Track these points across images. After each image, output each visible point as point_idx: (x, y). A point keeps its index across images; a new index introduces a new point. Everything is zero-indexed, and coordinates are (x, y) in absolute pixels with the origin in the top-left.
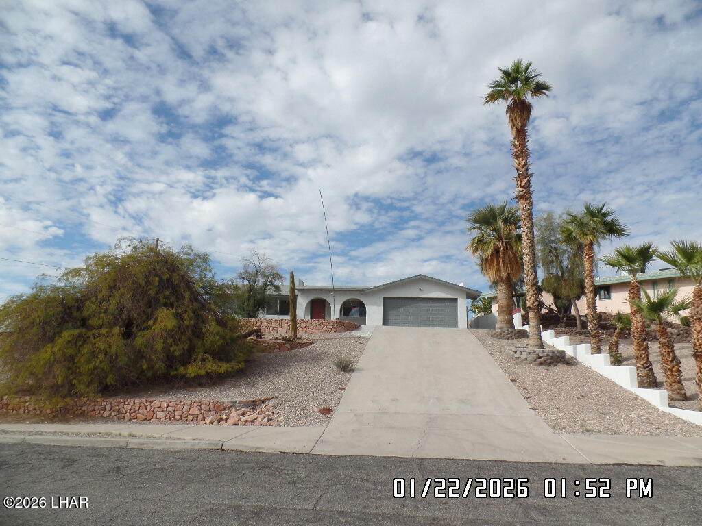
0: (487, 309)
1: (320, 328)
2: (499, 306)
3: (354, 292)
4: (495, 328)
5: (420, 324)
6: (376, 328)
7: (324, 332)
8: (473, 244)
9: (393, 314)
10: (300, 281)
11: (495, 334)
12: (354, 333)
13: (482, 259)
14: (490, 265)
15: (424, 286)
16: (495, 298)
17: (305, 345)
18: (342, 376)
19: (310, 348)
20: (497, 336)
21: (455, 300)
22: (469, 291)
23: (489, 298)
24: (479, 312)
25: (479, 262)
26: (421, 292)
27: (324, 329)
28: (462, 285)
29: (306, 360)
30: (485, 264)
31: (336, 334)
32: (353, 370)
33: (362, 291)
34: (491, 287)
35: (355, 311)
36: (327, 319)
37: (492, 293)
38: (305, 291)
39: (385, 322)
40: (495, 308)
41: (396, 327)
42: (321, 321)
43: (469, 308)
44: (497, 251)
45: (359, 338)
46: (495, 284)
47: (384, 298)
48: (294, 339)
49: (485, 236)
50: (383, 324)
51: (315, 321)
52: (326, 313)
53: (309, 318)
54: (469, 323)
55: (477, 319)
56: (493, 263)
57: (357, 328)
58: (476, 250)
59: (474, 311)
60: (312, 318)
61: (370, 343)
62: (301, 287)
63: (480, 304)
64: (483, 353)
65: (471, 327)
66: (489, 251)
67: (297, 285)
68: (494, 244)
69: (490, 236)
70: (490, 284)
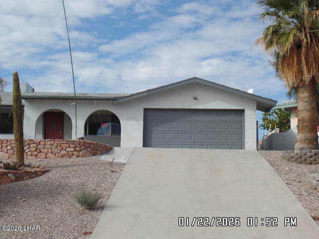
0: (284, 124)
1: (55, 151)
2: (299, 120)
3: (104, 101)
4: (293, 149)
5: (193, 145)
6: (134, 151)
7: (63, 156)
8: (266, 36)
9: (157, 132)
10: (28, 86)
11: (293, 157)
12: (105, 158)
13: (277, 55)
14: (289, 65)
15: (200, 94)
16: (295, 108)
17: (36, 174)
18: (88, 216)
19: (43, 178)
20: (296, 160)
21: (242, 111)
22: (260, 100)
23: (286, 109)
24: (272, 129)
25: (273, 60)
26: (195, 101)
27: (63, 152)
28: (250, 91)
29: (37, 196)
30: (283, 63)
31: (80, 159)
32: (102, 208)
33: (115, 100)
34: (289, 94)
35: (106, 127)
36: (66, 138)
37: (290, 102)
38: (35, 100)
39: (146, 143)
40: (294, 122)
41: (162, 149)
42: (57, 141)
43: (261, 122)
44: (298, 45)
45: (111, 164)
46: (295, 90)
47: (146, 110)
48: (20, 166)
49: (282, 25)
50: (145, 145)
51: (49, 142)
52: (65, 131)
53: (40, 137)
54: (260, 143)
55: (271, 138)
56: (293, 61)
57: (108, 150)
58: (270, 44)
59: (266, 127)
60: (45, 137)
61: (126, 172)
62: (30, 94)
63: (274, 117)
64: (278, 182)
65: (262, 148)
66: (288, 46)
67: (23, 91)
68: (295, 35)
69: (288, 24)
70: (287, 90)
